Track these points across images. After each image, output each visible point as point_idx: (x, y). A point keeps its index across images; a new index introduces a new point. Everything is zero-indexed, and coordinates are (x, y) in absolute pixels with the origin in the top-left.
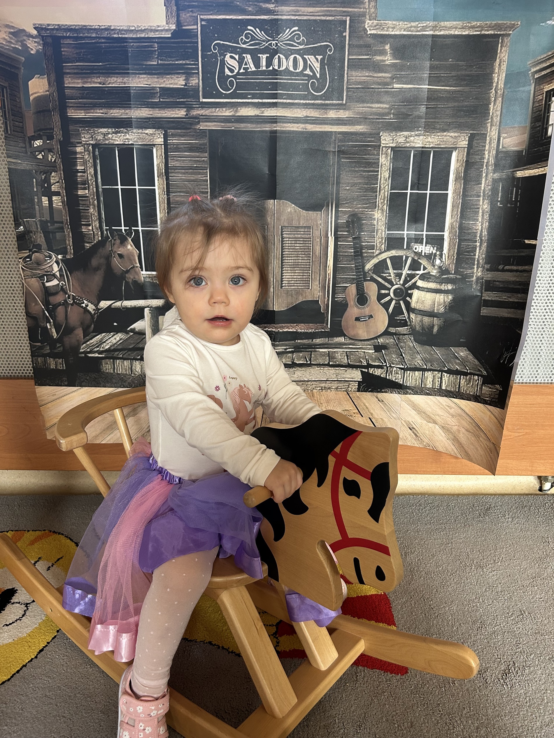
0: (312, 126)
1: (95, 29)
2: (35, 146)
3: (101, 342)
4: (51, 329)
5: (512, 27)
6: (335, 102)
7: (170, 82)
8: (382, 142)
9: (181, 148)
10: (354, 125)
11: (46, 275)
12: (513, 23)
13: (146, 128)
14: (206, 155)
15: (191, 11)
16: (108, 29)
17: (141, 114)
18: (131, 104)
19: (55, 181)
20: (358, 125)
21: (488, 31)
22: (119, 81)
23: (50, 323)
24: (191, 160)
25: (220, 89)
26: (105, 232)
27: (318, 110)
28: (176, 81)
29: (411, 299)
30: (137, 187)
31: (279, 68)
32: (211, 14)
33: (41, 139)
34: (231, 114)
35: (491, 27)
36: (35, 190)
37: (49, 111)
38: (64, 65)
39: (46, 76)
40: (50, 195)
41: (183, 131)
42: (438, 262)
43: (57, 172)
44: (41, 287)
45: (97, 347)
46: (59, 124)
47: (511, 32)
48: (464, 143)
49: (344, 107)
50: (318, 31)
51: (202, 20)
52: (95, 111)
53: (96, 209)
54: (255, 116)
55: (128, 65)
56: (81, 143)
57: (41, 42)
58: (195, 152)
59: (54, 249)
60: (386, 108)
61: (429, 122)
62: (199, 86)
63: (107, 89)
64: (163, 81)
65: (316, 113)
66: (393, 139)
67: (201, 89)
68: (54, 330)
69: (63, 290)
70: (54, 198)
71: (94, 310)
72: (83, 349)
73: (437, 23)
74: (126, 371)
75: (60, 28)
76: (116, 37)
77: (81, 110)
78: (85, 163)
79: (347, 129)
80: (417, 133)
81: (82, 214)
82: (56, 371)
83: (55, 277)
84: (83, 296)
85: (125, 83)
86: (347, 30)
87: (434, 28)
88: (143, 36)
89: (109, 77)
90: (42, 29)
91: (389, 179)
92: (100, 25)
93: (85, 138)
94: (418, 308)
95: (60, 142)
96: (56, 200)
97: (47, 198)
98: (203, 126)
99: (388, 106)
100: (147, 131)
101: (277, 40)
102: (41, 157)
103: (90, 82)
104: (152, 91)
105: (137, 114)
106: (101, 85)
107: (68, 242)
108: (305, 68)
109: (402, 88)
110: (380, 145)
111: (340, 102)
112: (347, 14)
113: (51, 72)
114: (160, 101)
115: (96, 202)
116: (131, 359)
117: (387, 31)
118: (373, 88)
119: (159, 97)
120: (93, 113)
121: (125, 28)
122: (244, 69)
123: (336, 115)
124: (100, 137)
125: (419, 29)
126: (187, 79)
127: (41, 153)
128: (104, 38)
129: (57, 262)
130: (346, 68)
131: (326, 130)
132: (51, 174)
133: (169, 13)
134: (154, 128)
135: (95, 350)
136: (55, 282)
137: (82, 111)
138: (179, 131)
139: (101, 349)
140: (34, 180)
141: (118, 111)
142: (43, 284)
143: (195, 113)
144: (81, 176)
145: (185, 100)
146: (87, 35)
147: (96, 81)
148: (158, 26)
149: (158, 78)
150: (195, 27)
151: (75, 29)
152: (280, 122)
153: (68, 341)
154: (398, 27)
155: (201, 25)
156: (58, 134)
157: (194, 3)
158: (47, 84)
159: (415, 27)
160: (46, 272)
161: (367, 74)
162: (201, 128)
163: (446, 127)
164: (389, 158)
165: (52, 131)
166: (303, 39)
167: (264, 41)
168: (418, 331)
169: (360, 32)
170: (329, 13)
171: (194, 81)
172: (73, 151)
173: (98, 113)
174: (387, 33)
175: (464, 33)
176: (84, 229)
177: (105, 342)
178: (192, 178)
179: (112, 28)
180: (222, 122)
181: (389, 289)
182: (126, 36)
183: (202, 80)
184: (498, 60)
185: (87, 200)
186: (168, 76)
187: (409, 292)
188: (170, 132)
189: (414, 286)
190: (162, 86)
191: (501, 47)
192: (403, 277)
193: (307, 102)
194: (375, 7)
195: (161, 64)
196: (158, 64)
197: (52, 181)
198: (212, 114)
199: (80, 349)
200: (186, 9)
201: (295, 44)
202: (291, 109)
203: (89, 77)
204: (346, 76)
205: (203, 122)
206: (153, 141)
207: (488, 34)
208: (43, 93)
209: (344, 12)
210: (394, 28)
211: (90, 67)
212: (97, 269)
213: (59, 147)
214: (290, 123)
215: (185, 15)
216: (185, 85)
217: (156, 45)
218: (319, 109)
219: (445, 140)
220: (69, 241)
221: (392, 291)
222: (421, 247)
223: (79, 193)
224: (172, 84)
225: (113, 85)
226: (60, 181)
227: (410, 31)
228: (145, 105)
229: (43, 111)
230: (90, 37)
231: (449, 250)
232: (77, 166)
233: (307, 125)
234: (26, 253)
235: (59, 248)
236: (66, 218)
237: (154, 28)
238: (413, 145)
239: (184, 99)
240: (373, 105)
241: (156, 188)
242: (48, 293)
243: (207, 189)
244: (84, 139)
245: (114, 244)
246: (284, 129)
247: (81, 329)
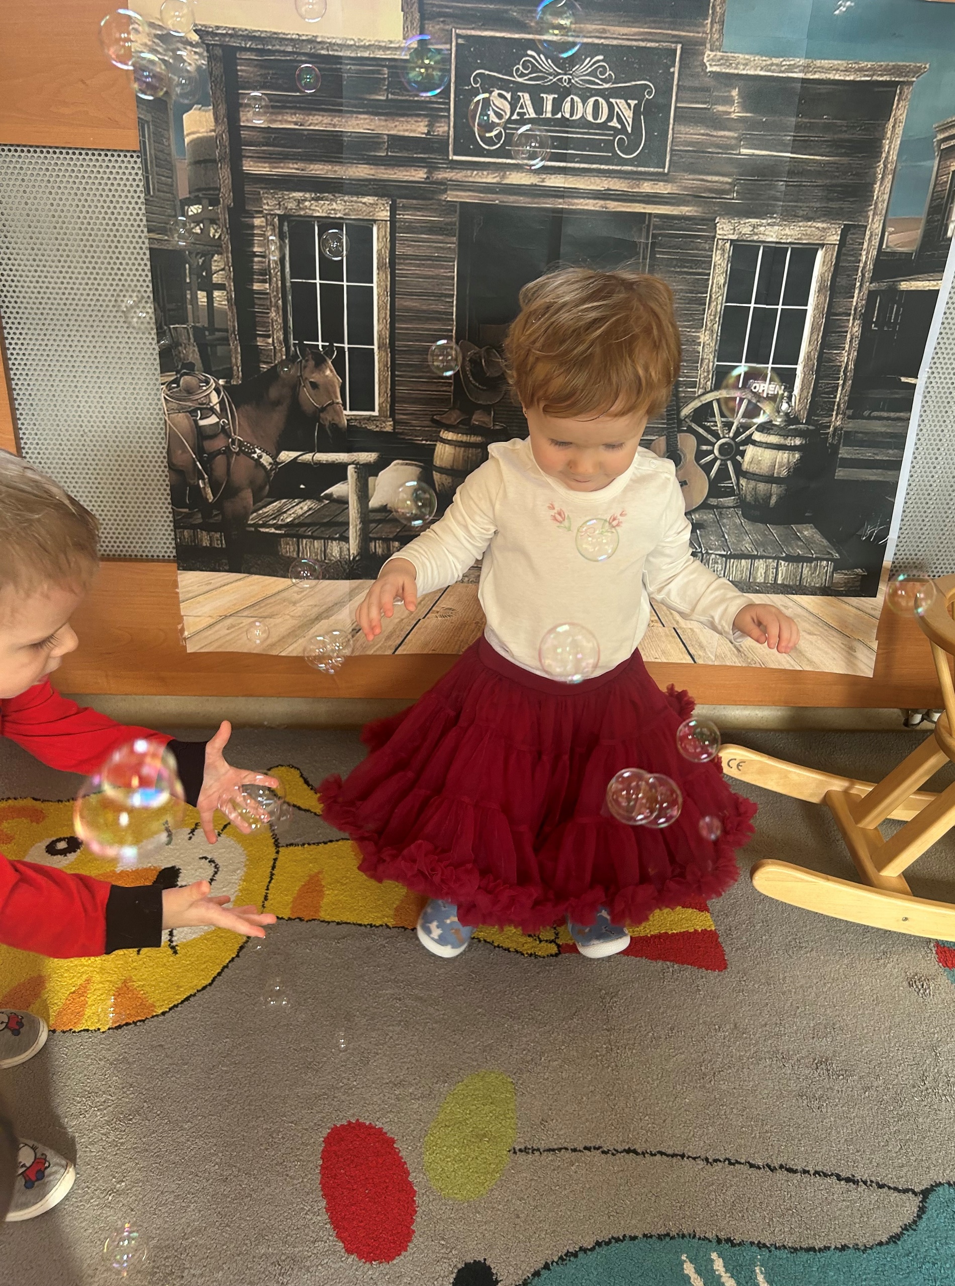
0: (616, 203)
1: (292, 40)
2: (190, 213)
3: (280, 512)
4: (204, 488)
5: (917, 71)
6: (652, 169)
7: (405, 127)
8: (718, 232)
9: (416, 227)
10: (678, 206)
11: (201, 409)
12: (919, 65)
13: (365, 195)
14: (454, 239)
15: (442, 22)
16: (312, 41)
17: (357, 174)
18: (342, 158)
19: (218, 268)
20: (684, 206)
21: (882, 75)
22: (325, 121)
23: (203, 479)
24: (430, 246)
25: (481, 143)
26: (293, 349)
27: (626, 181)
28: (414, 127)
29: (743, 458)
30: (345, 283)
31: (572, 115)
32: (473, 29)
33: (200, 204)
34: (494, 181)
35: (887, 71)
36: (188, 280)
37: (214, 161)
38: (240, 91)
39: (211, 107)
40: (210, 288)
41: (421, 202)
42: (785, 406)
43: (221, 254)
44: (191, 427)
45: (274, 519)
46: (229, 182)
47: (914, 79)
48: (834, 238)
49: (665, 178)
50: (633, 63)
51: (458, 36)
52: (287, 165)
53: (281, 313)
54: (532, 185)
55: (341, 98)
56: (261, 212)
57: (205, 54)
58: (437, 235)
59: (213, 369)
60: (727, 183)
61: (789, 206)
62: (448, 136)
63: (306, 133)
64: (393, 125)
65: (623, 185)
66: (734, 229)
67: (451, 140)
68: (209, 491)
69: (224, 431)
70: (216, 293)
71: (270, 464)
72: (252, 519)
73: (810, 61)
74: (316, 555)
75: (235, 34)
76: (324, 55)
77: (265, 162)
78: (266, 243)
79: (668, 210)
80: (769, 221)
81: (258, 319)
82: (211, 550)
83: (214, 413)
84: (255, 441)
85: (334, 126)
86: (677, 64)
87: (806, 68)
88: (366, 54)
89: (310, 114)
90: (208, 32)
91: (724, 285)
92: (300, 33)
93: (269, 204)
94: (751, 470)
95: (229, 209)
96: (218, 296)
97: (205, 294)
98: (451, 196)
99: (730, 180)
100: (365, 200)
101: (571, 74)
102: (199, 231)
103: (280, 121)
104: (376, 140)
105: (351, 173)
106: (297, 127)
107: (234, 360)
108: (610, 118)
109: (753, 155)
110: (715, 237)
111: (661, 170)
112: (678, 40)
113: (219, 101)
114: (387, 155)
115: (280, 302)
116: (325, 539)
117: (736, 69)
118: (709, 152)
119: (387, 149)
120: (282, 168)
121: (339, 42)
122: (519, 114)
123: (652, 188)
124: (292, 205)
125: (783, 69)
126: (430, 125)
127: (198, 225)
128: (305, 54)
129: (217, 390)
130: (671, 121)
131: (636, 210)
132: (212, 257)
133: (408, 23)
134: (376, 196)
135: (271, 522)
136: (213, 420)
137: (266, 165)
138: (415, 202)
139: (280, 522)
140: (187, 266)
141: (321, 167)
142: (196, 422)
143: (440, 176)
144: (260, 262)
145: (426, 156)
146: (278, 47)
147: (290, 119)
148: (391, 42)
149: (386, 120)
150: (448, 46)
151: (259, 37)
152: (568, 197)
153: (229, 506)
154: (752, 64)
155: (457, 44)
156: (226, 196)
157: (447, 10)
158: (213, 120)
159: (777, 65)
160: (200, 404)
161: (702, 131)
162: (449, 199)
163: (811, 215)
164: (726, 255)
165: (217, 192)
166: (610, 75)
167: (550, 74)
168: (749, 503)
169: (696, 67)
170: (650, 37)
171: (441, 129)
172: (248, 225)
173: (291, 169)
174: (736, 72)
175: (848, 78)
176: (260, 342)
177: (285, 512)
178: (430, 273)
179: (319, 40)
180: (481, 192)
181: (713, 444)
182: (341, 54)
183: (455, 127)
184: (892, 120)
185: (267, 299)
186: (402, 119)
187: (741, 448)
188: (401, 202)
189: (749, 441)
190: (392, 132)
191: (899, 100)
192: (734, 428)
193: (611, 167)
194: (721, 31)
195: (392, 100)
196: (387, 100)
197: (213, 268)
198: (467, 179)
199: (247, 520)
200: (435, 18)
201: (597, 81)
202: (586, 178)
203: (279, 113)
204: (670, 132)
205: (451, 190)
206: (373, 215)
207: (882, 81)
208: (205, 134)
209: (674, 36)
210: (746, 65)
211: (281, 98)
212: (277, 403)
213: (227, 217)
214: (583, 198)
215: (433, 27)
216: (428, 133)
217: (386, 70)
218: (629, 179)
219: (809, 232)
220: (236, 358)
221: (717, 446)
222: (762, 385)
223: (255, 288)
224: (407, 130)
225: (317, 128)
226: (227, 268)
227: (769, 71)
228: (364, 159)
229: (205, 161)
230: (284, 52)
231: (802, 390)
232: (253, 247)
233: (608, 202)
234: (171, 376)
235: (221, 368)
236: (233, 324)
237: (383, 44)
238: (762, 238)
239: (424, 153)
240: (709, 178)
241: (375, 285)
242: (201, 435)
243: (453, 290)
244: (266, 207)
245: (305, 367)
246: (574, 207)
247: (250, 490)
